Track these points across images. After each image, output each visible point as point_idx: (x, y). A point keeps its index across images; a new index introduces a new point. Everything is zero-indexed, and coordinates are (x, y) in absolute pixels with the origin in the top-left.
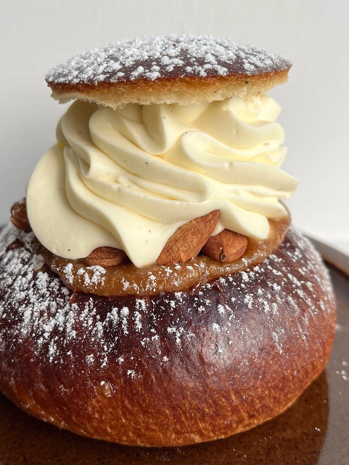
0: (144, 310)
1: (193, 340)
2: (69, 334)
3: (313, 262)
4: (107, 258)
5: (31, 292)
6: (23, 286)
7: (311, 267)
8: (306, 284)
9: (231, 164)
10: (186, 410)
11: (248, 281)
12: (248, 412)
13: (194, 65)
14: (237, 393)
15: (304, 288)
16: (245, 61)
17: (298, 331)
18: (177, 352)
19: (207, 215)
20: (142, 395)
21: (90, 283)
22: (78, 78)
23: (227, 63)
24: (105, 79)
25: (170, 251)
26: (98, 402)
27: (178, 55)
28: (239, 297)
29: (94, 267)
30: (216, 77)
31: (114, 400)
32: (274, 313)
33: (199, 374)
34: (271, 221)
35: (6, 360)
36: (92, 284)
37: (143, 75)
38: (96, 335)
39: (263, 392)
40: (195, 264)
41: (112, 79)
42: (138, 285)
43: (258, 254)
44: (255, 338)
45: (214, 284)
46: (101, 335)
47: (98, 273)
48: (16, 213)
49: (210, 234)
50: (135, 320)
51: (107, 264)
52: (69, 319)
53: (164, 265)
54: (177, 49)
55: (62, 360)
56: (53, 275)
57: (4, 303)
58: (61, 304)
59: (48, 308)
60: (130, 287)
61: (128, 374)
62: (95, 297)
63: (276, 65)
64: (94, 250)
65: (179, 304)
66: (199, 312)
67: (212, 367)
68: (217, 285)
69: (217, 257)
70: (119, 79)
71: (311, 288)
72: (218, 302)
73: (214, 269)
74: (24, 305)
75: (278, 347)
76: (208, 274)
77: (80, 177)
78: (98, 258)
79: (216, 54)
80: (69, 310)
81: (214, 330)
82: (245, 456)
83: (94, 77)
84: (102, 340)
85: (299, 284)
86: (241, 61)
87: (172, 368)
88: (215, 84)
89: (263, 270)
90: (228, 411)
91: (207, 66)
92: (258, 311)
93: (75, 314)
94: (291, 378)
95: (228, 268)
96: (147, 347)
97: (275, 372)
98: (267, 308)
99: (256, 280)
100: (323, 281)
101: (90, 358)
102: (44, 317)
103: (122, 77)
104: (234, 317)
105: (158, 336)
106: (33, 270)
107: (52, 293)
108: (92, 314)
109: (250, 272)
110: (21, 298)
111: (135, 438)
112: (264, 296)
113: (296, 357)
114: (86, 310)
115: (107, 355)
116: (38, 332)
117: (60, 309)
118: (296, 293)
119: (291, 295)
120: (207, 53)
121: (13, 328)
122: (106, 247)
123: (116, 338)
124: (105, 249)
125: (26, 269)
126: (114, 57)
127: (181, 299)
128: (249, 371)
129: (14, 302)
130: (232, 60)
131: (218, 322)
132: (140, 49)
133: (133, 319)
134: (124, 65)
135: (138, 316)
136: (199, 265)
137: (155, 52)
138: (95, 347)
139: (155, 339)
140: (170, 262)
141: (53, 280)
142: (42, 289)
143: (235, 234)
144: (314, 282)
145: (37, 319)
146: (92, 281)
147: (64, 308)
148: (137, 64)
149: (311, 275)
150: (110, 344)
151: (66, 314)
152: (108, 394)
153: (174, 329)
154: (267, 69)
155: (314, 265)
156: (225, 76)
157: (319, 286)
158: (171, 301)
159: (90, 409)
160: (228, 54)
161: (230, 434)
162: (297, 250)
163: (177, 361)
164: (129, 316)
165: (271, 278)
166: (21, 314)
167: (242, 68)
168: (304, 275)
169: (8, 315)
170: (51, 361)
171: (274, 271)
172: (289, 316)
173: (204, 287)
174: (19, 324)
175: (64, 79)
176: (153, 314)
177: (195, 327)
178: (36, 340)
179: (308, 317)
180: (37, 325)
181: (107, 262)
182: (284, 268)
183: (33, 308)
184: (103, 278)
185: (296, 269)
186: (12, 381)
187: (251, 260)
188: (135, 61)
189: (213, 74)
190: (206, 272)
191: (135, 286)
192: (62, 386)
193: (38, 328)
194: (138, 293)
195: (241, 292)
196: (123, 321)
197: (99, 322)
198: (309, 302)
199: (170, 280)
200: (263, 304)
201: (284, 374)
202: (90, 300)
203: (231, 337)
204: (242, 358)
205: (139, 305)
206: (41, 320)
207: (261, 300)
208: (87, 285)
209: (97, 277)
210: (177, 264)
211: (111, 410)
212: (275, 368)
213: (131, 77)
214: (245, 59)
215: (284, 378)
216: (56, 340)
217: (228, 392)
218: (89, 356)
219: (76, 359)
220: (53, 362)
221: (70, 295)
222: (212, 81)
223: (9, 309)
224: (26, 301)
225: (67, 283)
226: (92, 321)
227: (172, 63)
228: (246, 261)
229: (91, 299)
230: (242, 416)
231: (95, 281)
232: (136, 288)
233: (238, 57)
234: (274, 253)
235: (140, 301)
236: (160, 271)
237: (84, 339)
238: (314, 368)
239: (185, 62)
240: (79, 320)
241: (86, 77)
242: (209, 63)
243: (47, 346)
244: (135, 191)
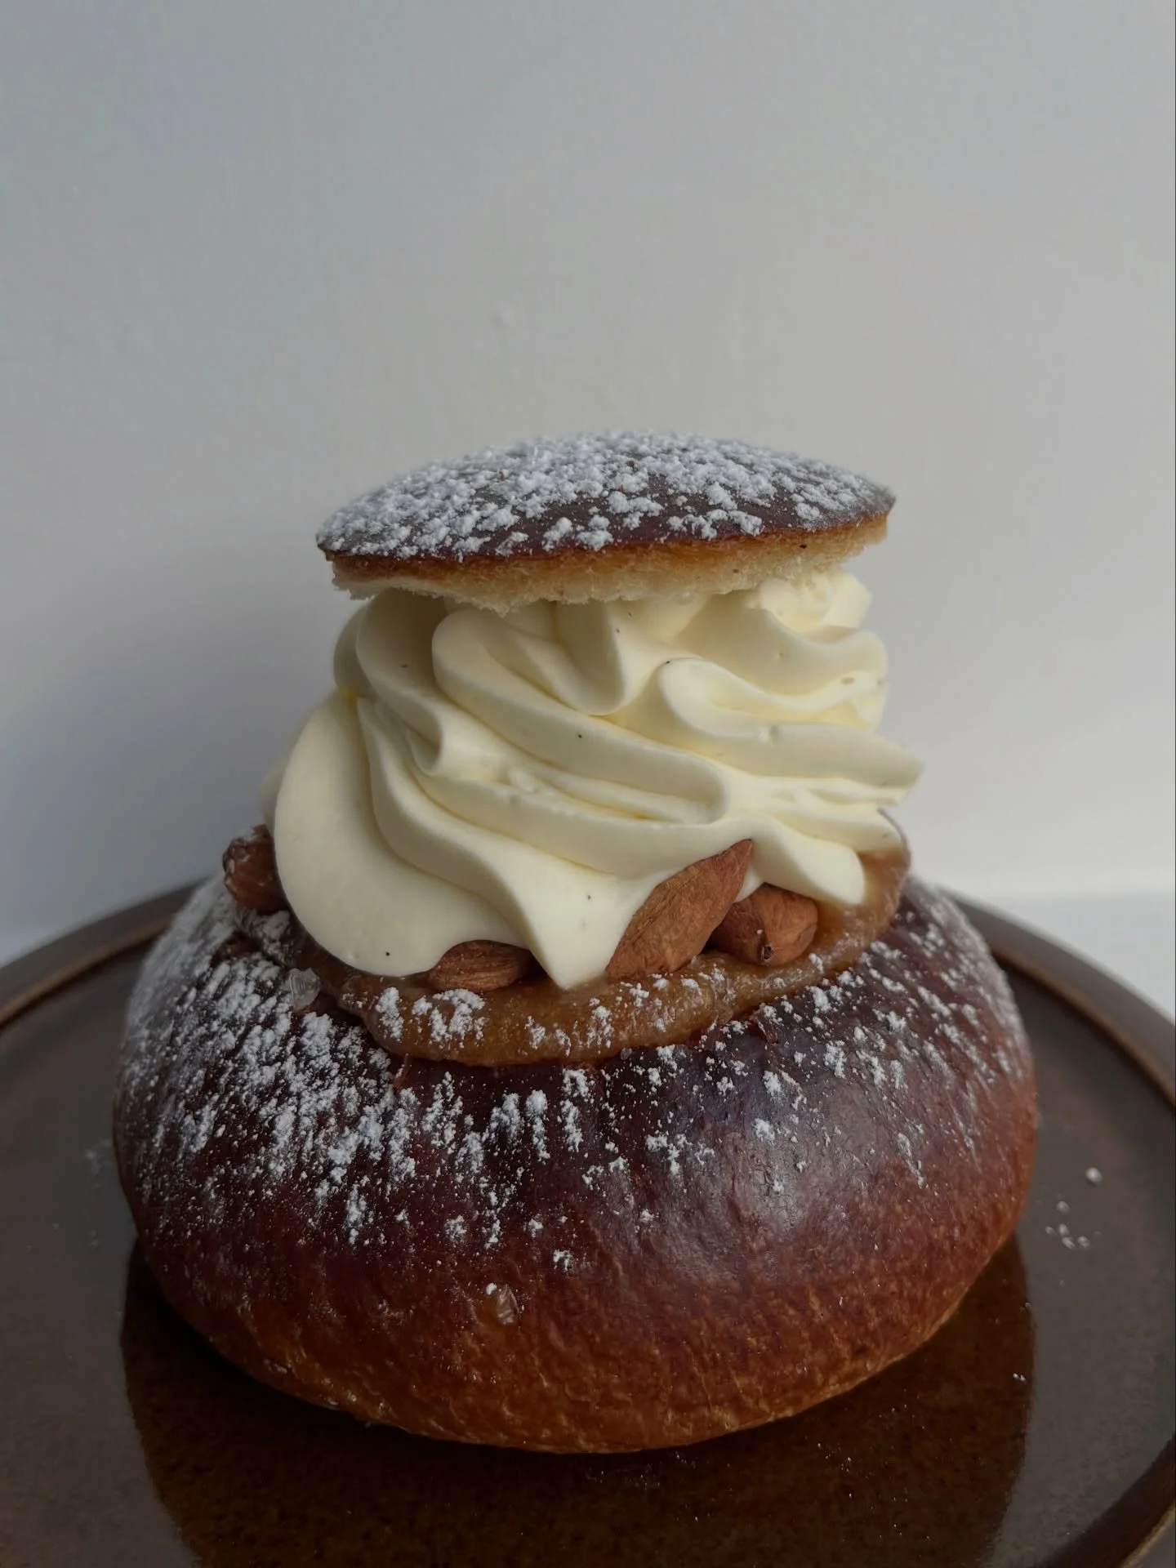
0: (584, 1096)
1: (711, 1164)
2: (396, 1167)
3: (972, 956)
4: (484, 970)
5: (289, 1065)
6: (267, 1051)
7: (968, 968)
8: (963, 1011)
9: (774, 731)
10: (702, 1344)
11: (830, 1011)
12: (850, 1340)
13: (686, 512)
14: (823, 1291)
15: (959, 1020)
16: (796, 497)
17: (954, 1126)
18: (674, 1198)
19: (725, 853)
20: (592, 1312)
21: (447, 1036)
22: (413, 545)
23: (757, 505)
24: (482, 548)
25: (640, 944)
26: (479, 1339)
27: (645, 489)
28: (812, 1050)
29: (451, 993)
30: (736, 538)
31: (522, 1331)
32: (897, 1086)
33: (731, 1249)
34: (867, 860)
35: (229, 1247)
36: (451, 1036)
37: (573, 538)
38: (466, 1166)
39: (884, 1285)
40: (701, 974)
41: (500, 547)
42: (568, 1033)
43: (848, 942)
44: (858, 1150)
45: (751, 1022)
46: (480, 1165)
47: (464, 1008)
48: (238, 868)
49: (733, 899)
50: (564, 1123)
51: (485, 983)
52: (397, 1131)
53: (626, 979)
54: (640, 474)
55: (382, 1235)
56: (344, 1019)
57: (216, 1097)
58: (372, 1092)
59: (339, 1104)
60: (547, 1038)
61: (556, 1259)
62: (458, 1069)
63: (865, 503)
64: (449, 952)
65: (670, 1074)
66: (720, 1093)
67: (760, 1230)
68: (757, 1025)
69: (751, 952)
70: (516, 547)
71: (974, 1019)
72: (763, 1066)
73: (746, 983)
74: (274, 1101)
75: (913, 1169)
76: (734, 996)
77: (411, 772)
78: (461, 970)
79: (731, 484)
80: (394, 1107)
81: (759, 1136)
82: (849, 1459)
83: (453, 544)
84: (483, 1179)
85: (946, 1012)
86: (788, 497)
87: (663, 1238)
88: (735, 554)
89: (860, 981)
90: (803, 1341)
91: (716, 515)
92: (858, 1082)
93: (409, 1115)
94: (947, 1246)
95: (779, 980)
96: (599, 1188)
97: (909, 1233)
98: (879, 1074)
99: (847, 1007)
100: (999, 1001)
101: (457, 1227)
102: (328, 1128)
103: (522, 542)
104: (805, 1101)
105: (625, 1159)
106: (291, 1009)
107: (345, 1065)
108: (452, 1113)
109: (832, 987)
110: (265, 1082)
111: (573, 1430)
112: (870, 1046)
113: (956, 1193)
114: (438, 1105)
115: (499, 1217)
116: (314, 1168)
117: (370, 1106)
118: (943, 1033)
119: (930, 1038)
120: (709, 483)
121: (246, 1161)
122: (479, 942)
123: (518, 1171)
124: (476, 947)
125: (271, 1006)
126: (492, 493)
127: (674, 1062)
128: (848, 1233)
129: (246, 1093)
130: (768, 496)
131: (767, 1117)
132: (551, 473)
133: (559, 1119)
134: (523, 514)
135: (571, 1111)
136: (710, 975)
137: (590, 481)
138: (465, 1196)
139: (616, 1169)
140: (639, 971)
141: (346, 1032)
142: (319, 1056)
143: (789, 895)
144: (979, 1004)
145: (311, 1134)
146: (451, 1029)
147: (378, 1101)
148: (555, 511)
149: (971, 988)
150: (505, 1187)
151: (386, 1117)
152: (506, 1317)
153: (663, 1140)
154: (845, 514)
155: (974, 962)
156: (757, 536)
157: (991, 1015)
158: (650, 1070)
159: (458, 1359)
160: (758, 483)
161: (808, 1402)
162: (932, 927)
163: (675, 1219)
164: (547, 1113)
165: (881, 1000)
166: (266, 1124)
167: (793, 514)
168: (954, 989)
169: (232, 1129)
170: (352, 1240)
171: (887, 982)
172: (932, 1091)
173: (725, 1030)
174: (263, 1149)
175: (376, 546)
176: (607, 1104)
177: (714, 1129)
178: (309, 1190)
179: (975, 1091)
180: (313, 1150)
181: (485, 980)
182: (907, 975)
183: (299, 1107)
184: (480, 1021)
185: (935, 974)
186: (243, 1302)
187: (830, 957)
188: (548, 504)
189: (730, 531)
190: (729, 992)
191: (561, 1037)
192: (385, 1304)
193: (314, 1158)
194: (568, 1052)
195: (814, 1038)
196: (534, 1126)
197: (473, 1134)
198: (973, 1053)
199: (644, 1016)
200: (869, 1064)
201: (930, 1237)
202: (446, 1079)
203: (803, 1151)
204: (830, 1203)
205: (570, 1085)
206: (322, 1135)
207: (863, 1055)
208: (439, 1039)
209: (464, 1018)
210: (657, 976)
211: (512, 1358)
212: (909, 1223)
213: (546, 544)
214: (795, 492)
215: (931, 1247)
216: (364, 1185)
217: (801, 1291)
218: (453, 1222)
219: (421, 1230)
220: (359, 1241)
221: (393, 1069)
222: (729, 547)
223: (233, 1111)
224: (279, 1090)
225: (385, 1036)
226: (454, 1132)
227: (636, 510)
228: (820, 962)
229: (448, 1075)
230: (838, 1351)
231: (460, 1028)
232: (562, 1042)
233: (781, 489)
234: (882, 937)
235: (574, 1074)
236: (619, 994)
237: (438, 1179)
238: (998, 1218)
239: (664, 506)
240: (422, 1130)
241: (434, 542)
242: (719, 506)
243: (341, 1201)
244: (550, 801)
